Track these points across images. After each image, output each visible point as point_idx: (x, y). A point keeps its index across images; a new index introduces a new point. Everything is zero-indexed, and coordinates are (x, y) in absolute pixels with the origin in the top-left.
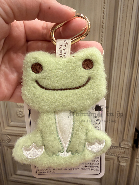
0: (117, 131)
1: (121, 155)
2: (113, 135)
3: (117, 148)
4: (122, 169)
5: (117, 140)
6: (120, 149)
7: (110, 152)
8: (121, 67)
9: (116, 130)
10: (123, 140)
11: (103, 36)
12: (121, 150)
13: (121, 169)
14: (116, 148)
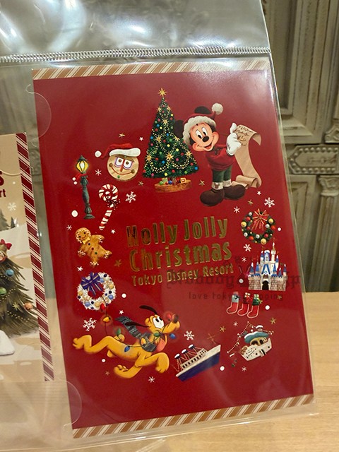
0: (316, 97)
1: (326, 168)
2: (307, 111)
3: (315, 148)
4: (327, 207)
5: (316, 122)
6: (323, 151)
7: (297, 164)
9: (314, 93)
10: (333, 121)
12: (325, 153)
13: (325, 208)
14: (312, 149)
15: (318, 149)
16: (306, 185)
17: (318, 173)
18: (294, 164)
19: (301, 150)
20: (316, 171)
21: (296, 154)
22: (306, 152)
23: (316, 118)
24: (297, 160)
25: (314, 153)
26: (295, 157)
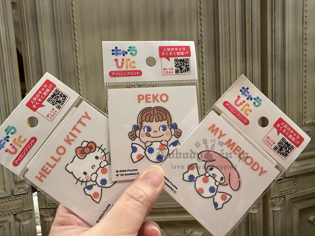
8: (230, 61)
11: (203, 24)
13: (252, 221)
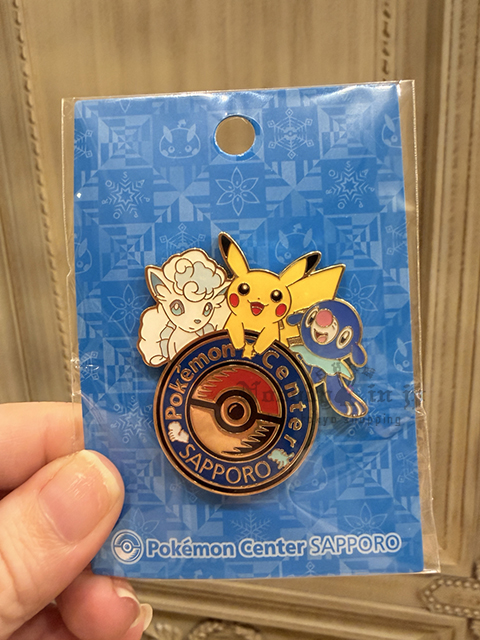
15: (467, 584)
16: (451, 630)
17: (470, 616)
18: (432, 600)
19: (441, 582)
20: (466, 614)
21: (434, 587)
22: (448, 586)
23: (461, 545)
24: (435, 594)
25: (460, 589)
26: (431, 591)
